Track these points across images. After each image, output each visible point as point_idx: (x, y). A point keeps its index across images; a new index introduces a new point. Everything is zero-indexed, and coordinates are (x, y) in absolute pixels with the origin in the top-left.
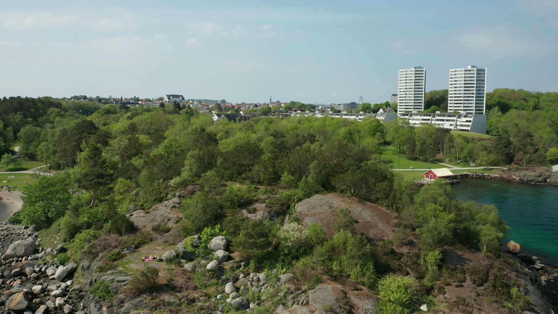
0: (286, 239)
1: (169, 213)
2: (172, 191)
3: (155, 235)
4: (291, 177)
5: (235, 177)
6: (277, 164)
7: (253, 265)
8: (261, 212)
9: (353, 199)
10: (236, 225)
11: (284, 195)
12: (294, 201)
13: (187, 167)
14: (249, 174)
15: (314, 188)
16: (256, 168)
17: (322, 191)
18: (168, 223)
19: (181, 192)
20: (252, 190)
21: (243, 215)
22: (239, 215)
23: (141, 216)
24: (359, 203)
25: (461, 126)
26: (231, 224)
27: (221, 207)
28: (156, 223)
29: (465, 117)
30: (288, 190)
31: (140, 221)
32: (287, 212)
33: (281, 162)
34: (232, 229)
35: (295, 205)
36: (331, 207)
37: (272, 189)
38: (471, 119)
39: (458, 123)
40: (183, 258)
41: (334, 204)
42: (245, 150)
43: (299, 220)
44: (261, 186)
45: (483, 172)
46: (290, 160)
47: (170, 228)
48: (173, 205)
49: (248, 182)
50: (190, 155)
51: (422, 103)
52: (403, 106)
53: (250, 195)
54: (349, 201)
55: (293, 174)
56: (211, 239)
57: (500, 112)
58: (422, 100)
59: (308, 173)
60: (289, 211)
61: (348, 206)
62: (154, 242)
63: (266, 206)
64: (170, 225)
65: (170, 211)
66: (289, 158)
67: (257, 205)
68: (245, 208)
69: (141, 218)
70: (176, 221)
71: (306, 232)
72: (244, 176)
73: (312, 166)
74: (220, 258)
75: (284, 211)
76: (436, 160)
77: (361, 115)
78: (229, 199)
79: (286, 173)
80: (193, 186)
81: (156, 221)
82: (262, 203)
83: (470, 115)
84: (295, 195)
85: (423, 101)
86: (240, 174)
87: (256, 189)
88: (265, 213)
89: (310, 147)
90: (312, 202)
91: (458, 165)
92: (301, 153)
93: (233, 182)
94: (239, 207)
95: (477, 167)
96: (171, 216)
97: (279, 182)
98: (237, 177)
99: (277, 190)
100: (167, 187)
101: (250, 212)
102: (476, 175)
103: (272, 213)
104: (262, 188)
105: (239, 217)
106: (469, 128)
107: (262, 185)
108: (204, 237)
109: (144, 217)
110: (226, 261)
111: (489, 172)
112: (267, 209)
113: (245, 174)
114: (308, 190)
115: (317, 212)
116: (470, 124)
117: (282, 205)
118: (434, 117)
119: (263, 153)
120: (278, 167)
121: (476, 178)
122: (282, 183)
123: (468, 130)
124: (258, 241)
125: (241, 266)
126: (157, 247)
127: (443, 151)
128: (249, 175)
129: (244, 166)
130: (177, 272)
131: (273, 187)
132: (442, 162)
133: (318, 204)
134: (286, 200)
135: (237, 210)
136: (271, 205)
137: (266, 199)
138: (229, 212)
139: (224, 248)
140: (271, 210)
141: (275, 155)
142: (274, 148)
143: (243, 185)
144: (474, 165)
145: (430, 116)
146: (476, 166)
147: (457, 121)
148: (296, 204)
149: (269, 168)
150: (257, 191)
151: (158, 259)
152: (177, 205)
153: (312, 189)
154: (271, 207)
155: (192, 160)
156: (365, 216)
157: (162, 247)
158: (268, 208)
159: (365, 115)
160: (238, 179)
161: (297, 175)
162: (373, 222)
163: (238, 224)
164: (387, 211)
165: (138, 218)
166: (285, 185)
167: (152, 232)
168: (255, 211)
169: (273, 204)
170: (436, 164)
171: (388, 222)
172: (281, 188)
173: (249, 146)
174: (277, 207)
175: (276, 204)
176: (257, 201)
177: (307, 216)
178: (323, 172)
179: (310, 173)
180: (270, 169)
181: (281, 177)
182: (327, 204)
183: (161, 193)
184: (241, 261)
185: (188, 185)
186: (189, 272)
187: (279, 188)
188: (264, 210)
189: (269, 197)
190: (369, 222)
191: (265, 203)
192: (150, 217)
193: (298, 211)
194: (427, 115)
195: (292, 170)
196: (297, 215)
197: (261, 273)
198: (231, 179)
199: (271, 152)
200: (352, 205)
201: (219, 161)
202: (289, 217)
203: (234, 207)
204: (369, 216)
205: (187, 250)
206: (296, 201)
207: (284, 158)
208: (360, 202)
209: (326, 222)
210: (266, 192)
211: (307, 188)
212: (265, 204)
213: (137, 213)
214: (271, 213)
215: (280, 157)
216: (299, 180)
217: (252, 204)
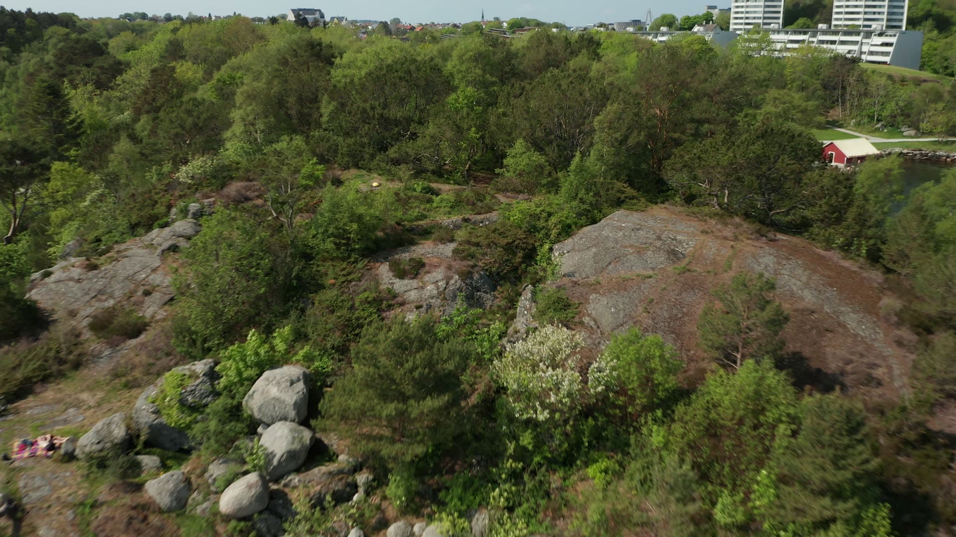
0: (525, 395)
1: (154, 270)
2: (181, 197)
3: (92, 343)
4: (537, 158)
5: (367, 156)
6: (492, 119)
7: (401, 491)
8: (438, 274)
9: (737, 226)
10: (350, 320)
11: (515, 216)
12: (547, 236)
13: (238, 128)
14: (410, 148)
15: (608, 190)
16: (431, 129)
17: (633, 198)
18: (143, 302)
19: (206, 201)
20: (416, 198)
21: (378, 284)
22: (364, 284)
23: (71, 279)
24: (757, 239)
25: (871, 53)
26: (333, 318)
27: (307, 256)
28: (111, 303)
29: (881, 35)
30: (526, 196)
31: (64, 294)
32: (525, 272)
33: (504, 114)
34: (338, 334)
35: (551, 249)
36: (674, 255)
37: (478, 194)
38: (893, 40)
39: (865, 48)
40: (150, 445)
41: (680, 242)
42: (401, 78)
43: (567, 306)
44: (444, 183)
45: (934, 147)
46: (533, 104)
47: (147, 320)
48: (170, 243)
49: (404, 171)
50: (242, 93)
51: (779, 12)
52: (742, 18)
53: (404, 214)
54: (728, 232)
55: (540, 149)
56: (252, 380)
57: (935, 32)
58: (780, 6)
59: (587, 143)
60: (530, 269)
61: (730, 252)
62: (86, 371)
63: (455, 252)
64: (151, 309)
65: (157, 263)
66: (527, 100)
67: (424, 249)
68: (386, 259)
69: (71, 283)
70: (167, 298)
71: (603, 364)
72: (392, 153)
73: (600, 122)
74: (275, 462)
75: (516, 269)
76: (828, 123)
77: (663, 34)
78: (331, 230)
79: (519, 145)
80: (244, 184)
81: (111, 296)
82: (443, 241)
83: (890, 32)
84: (550, 215)
85: (782, 10)
86: (383, 147)
87: (428, 195)
88: (452, 278)
89: (587, 69)
90: (607, 237)
91: (877, 134)
92: (564, 84)
93: (364, 172)
94: (364, 256)
95: (918, 137)
96: (156, 278)
97: (497, 171)
98: (373, 157)
99: (493, 197)
100: (170, 187)
101: (401, 274)
102: (921, 154)
103: (476, 276)
104: (448, 191)
105: (362, 293)
106: (887, 59)
107: (447, 181)
108: (229, 370)
109: (79, 281)
110: (298, 471)
111: (947, 148)
112: (458, 265)
113: (395, 148)
114: (590, 197)
115: (629, 275)
116: (890, 49)
117: (509, 248)
118: (814, 35)
119: (454, 89)
120: (497, 125)
121: (921, 161)
122: (507, 175)
123: (885, 63)
124: (415, 409)
125: (355, 487)
126: (85, 396)
127: (843, 103)
128: (409, 150)
129: (397, 123)
130: (107, 519)
131: (480, 187)
132: (841, 126)
133: (631, 246)
134: (521, 234)
135: (360, 265)
136: (473, 249)
137: (457, 227)
138: (330, 272)
139: (298, 414)
140: (473, 267)
141: (486, 93)
142: (484, 71)
143: (393, 180)
144: (913, 132)
145: (805, 33)
146: (916, 136)
147: (862, 44)
148: (556, 246)
149: (469, 129)
150: (430, 201)
151: (62, 451)
152: (183, 244)
153: (602, 193)
154: (473, 256)
155: (249, 108)
156: (795, 285)
157: (100, 395)
158: (464, 259)
159: (671, 34)
160: (375, 162)
161: (552, 152)
162: (827, 309)
163: (358, 319)
164: (847, 264)
165: (61, 285)
166: (517, 181)
167: (87, 335)
168: (417, 269)
169: (477, 245)
170: (829, 132)
171: (870, 308)
172: (504, 191)
173: (413, 68)
174: (490, 258)
175: (489, 246)
176: (426, 233)
177: (595, 291)
178: (631, 142)
179: (592, 145)
180: (473, 133)
181: (504, 156)
182: (658, 244)
183: (156, 202)
184: (357, 469)
185: (232, 178)
186: (161, 511)
187: (499, 190)
188: (449, 268)
189: (466, 220)
190: (813, 312)
191: (452, 240)
192: (96, 281)
193: (564, 270)
194: (800, 33)
195: (539, 134)
196: (559, 288)
197: (430, 518)
198: (356, 161)
199: (475, 83)
200: (739, 246)
201: (326, 108)
202: (534, 293)
203: (349, 257)
204: (807, 285)
205: (164, 419)
206: (554, 232)
207: (513, 101)
208: (760, 234)
209: (666, 315)
210: (456, 205)
211: (588, 190)
212: (452, 246)
213: (64, 269)
214: (472, 278)
215: (502, 100)
216: (563, 163)
217: (412, 243)
